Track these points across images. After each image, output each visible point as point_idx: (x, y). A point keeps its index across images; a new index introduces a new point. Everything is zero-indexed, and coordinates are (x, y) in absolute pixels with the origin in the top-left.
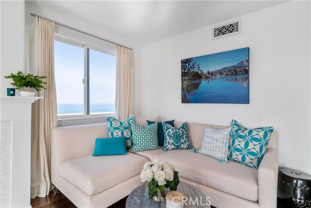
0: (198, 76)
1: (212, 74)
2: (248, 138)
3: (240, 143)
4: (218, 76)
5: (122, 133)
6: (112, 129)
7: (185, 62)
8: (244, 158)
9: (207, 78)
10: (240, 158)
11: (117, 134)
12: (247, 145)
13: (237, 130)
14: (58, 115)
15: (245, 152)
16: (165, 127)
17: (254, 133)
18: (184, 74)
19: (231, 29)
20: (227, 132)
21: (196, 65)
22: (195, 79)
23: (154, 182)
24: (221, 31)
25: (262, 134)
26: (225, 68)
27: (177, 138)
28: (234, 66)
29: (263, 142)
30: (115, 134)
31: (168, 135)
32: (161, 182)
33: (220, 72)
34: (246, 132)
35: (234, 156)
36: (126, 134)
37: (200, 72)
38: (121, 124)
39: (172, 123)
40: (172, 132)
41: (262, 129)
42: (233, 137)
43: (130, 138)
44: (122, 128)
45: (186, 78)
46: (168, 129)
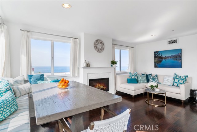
0: (161, 58)
1: (167, 57)
2: (179, 79)
3: (177, 80)
4: (169, 58)
5: (135, 77)
6: (131, 76)
7: (156, 53)
8: (178, 85)
9: (165, 59)
10: (177, 85)
11: (133, 77)
12: (179, 81)
13: (176, 76)
14: (116, 71)
15: (178, 83)
16: (149, 76)
17: (181, 77)
18: (155, 57)
19: (174, 42)
20: (172, 77)
21: (160, 54)
22: (160, 59)
23: (152, 85)
24: (171, 42)
25: (184, 77)
26: (172, 56)
27: (154, 79)
28: (176, 55)
29: (185, 80)
30: (133, 78)
31: (150, 78)
32: (154, 85)
33: (170, 57)
34: (179, 77)
35: (175, 84)
36: (136, 77)
37: (162, 57)
38: (134, 74)
39: (151, 75)
40: (152, 77)
41: (184, 76)
42: (174, 78)
43: (137, 79)
44: (135, 76)
45: (156, 58)
46: (150, 76)
